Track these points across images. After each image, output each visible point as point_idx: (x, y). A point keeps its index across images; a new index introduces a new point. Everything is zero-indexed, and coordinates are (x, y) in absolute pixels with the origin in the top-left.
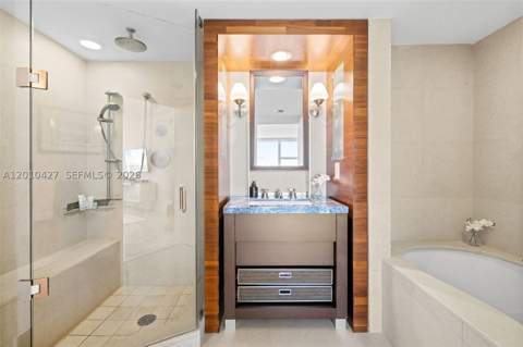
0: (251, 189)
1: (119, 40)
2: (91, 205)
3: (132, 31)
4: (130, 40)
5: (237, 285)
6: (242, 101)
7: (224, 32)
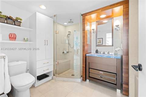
0: (96, 51)
1: (69, 22)
2: (66, 53)
3: (71, 20)
4: (71, 21)
5: (89, 72)
6: (94, 29)
7: (86, 16)
